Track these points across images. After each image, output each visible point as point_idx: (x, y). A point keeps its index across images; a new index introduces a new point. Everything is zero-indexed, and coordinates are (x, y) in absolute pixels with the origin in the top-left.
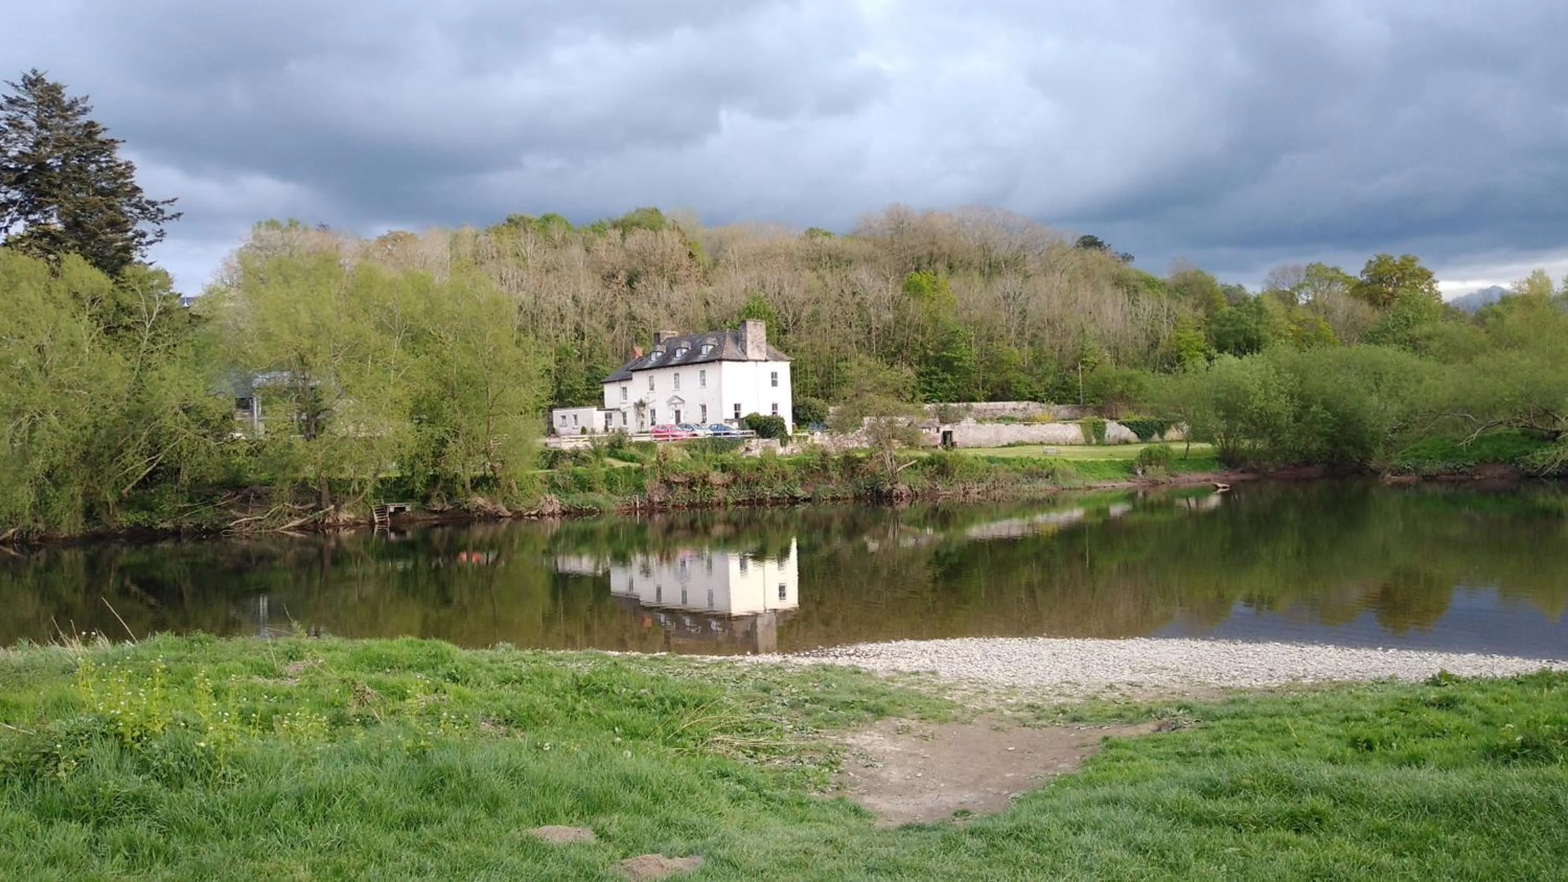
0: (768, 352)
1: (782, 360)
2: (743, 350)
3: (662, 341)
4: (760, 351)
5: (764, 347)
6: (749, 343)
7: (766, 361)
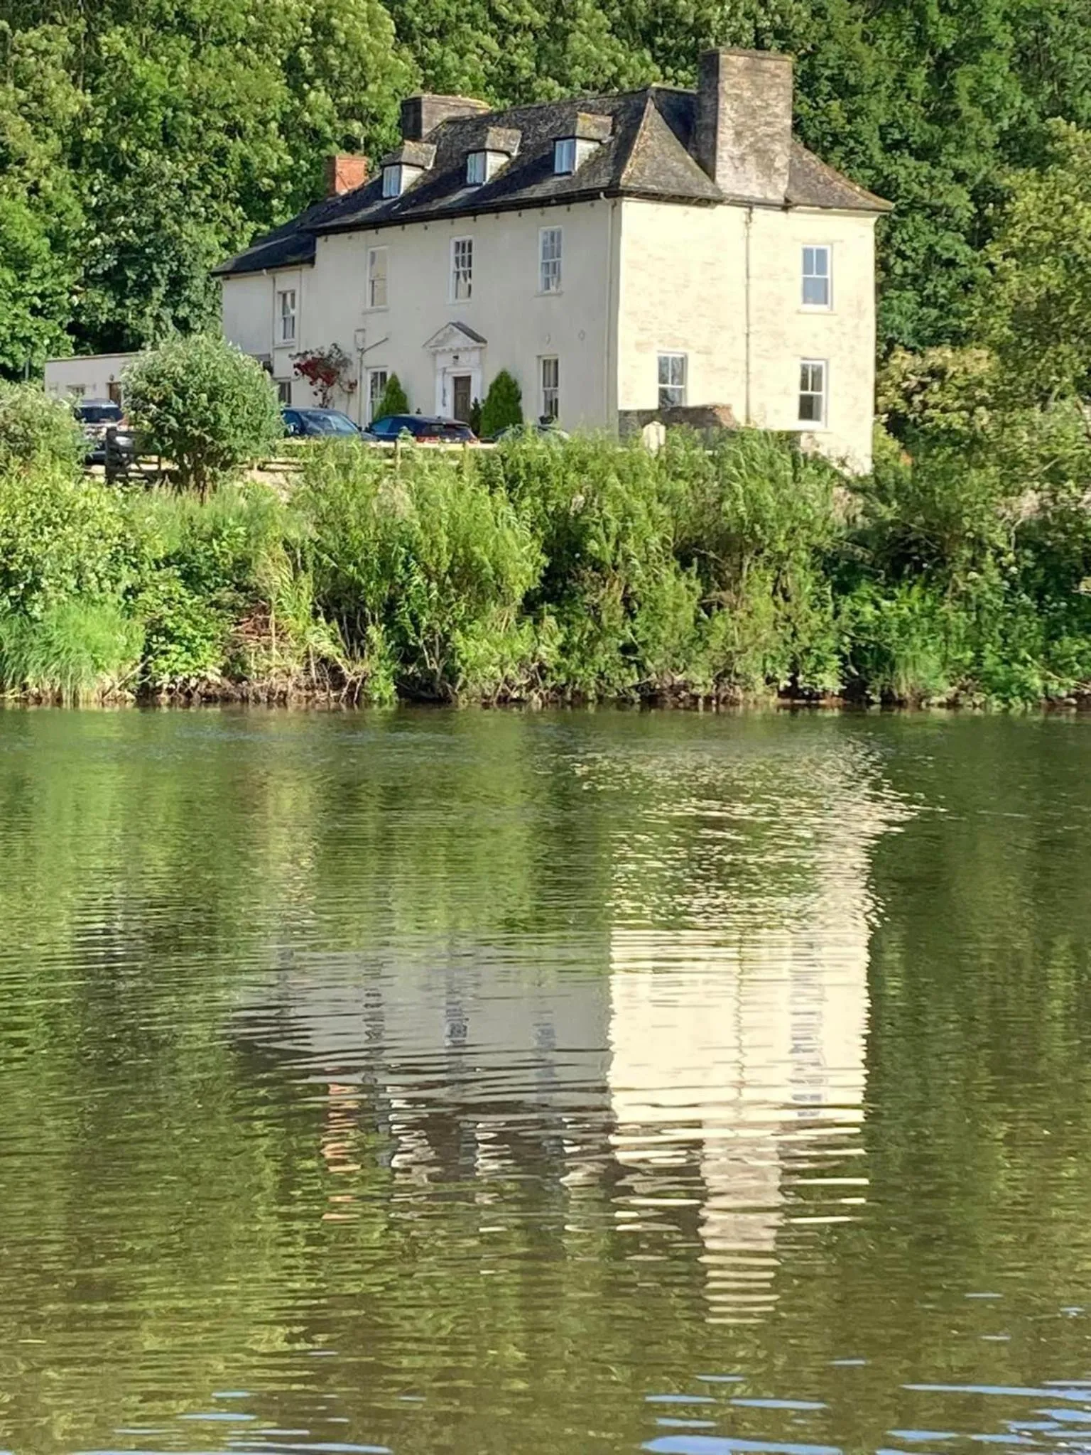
0: (796, 173)
1: (846, 206)
2: (699, 162)
3: (425, 130)
4: (767, 168)
5: (782, 153)
6: (725, 134)
7: (786, 206)
